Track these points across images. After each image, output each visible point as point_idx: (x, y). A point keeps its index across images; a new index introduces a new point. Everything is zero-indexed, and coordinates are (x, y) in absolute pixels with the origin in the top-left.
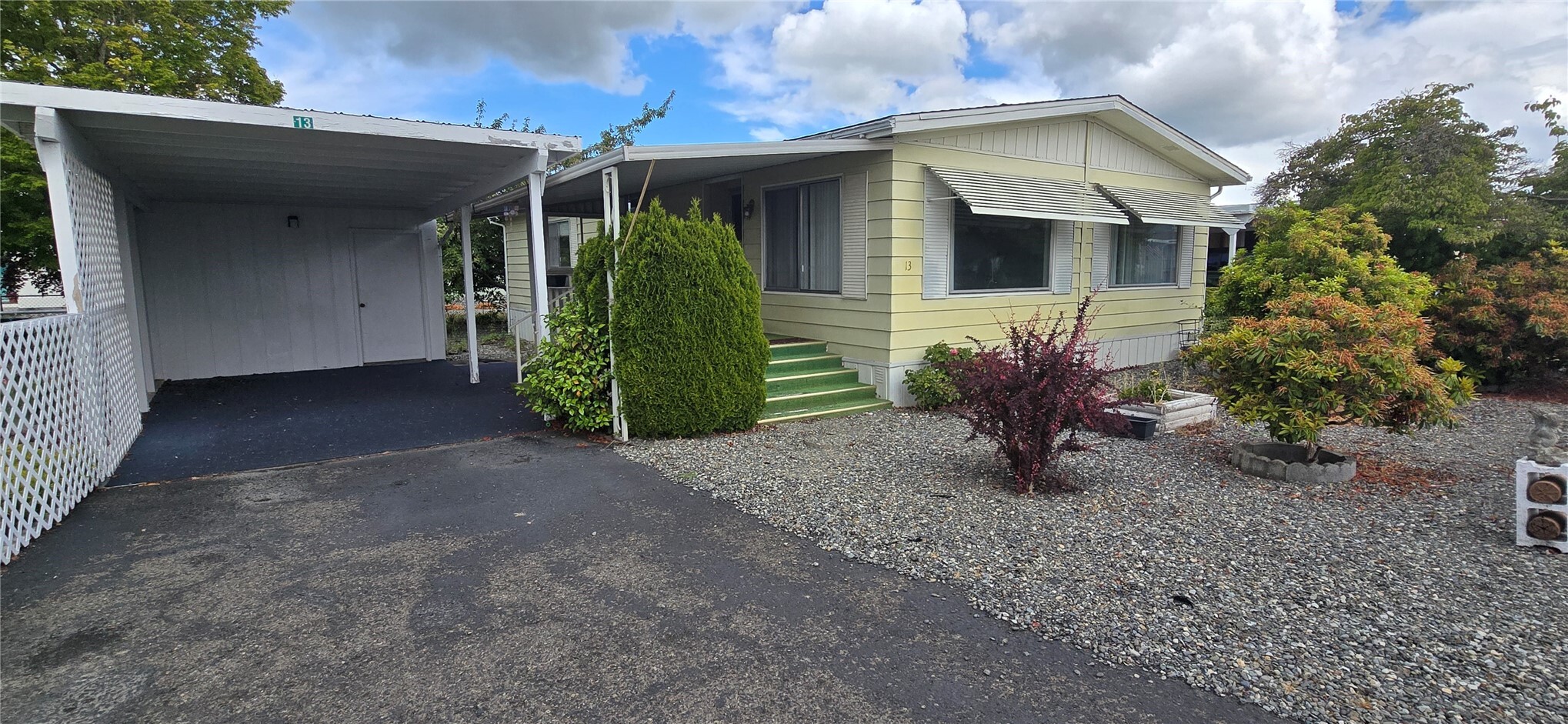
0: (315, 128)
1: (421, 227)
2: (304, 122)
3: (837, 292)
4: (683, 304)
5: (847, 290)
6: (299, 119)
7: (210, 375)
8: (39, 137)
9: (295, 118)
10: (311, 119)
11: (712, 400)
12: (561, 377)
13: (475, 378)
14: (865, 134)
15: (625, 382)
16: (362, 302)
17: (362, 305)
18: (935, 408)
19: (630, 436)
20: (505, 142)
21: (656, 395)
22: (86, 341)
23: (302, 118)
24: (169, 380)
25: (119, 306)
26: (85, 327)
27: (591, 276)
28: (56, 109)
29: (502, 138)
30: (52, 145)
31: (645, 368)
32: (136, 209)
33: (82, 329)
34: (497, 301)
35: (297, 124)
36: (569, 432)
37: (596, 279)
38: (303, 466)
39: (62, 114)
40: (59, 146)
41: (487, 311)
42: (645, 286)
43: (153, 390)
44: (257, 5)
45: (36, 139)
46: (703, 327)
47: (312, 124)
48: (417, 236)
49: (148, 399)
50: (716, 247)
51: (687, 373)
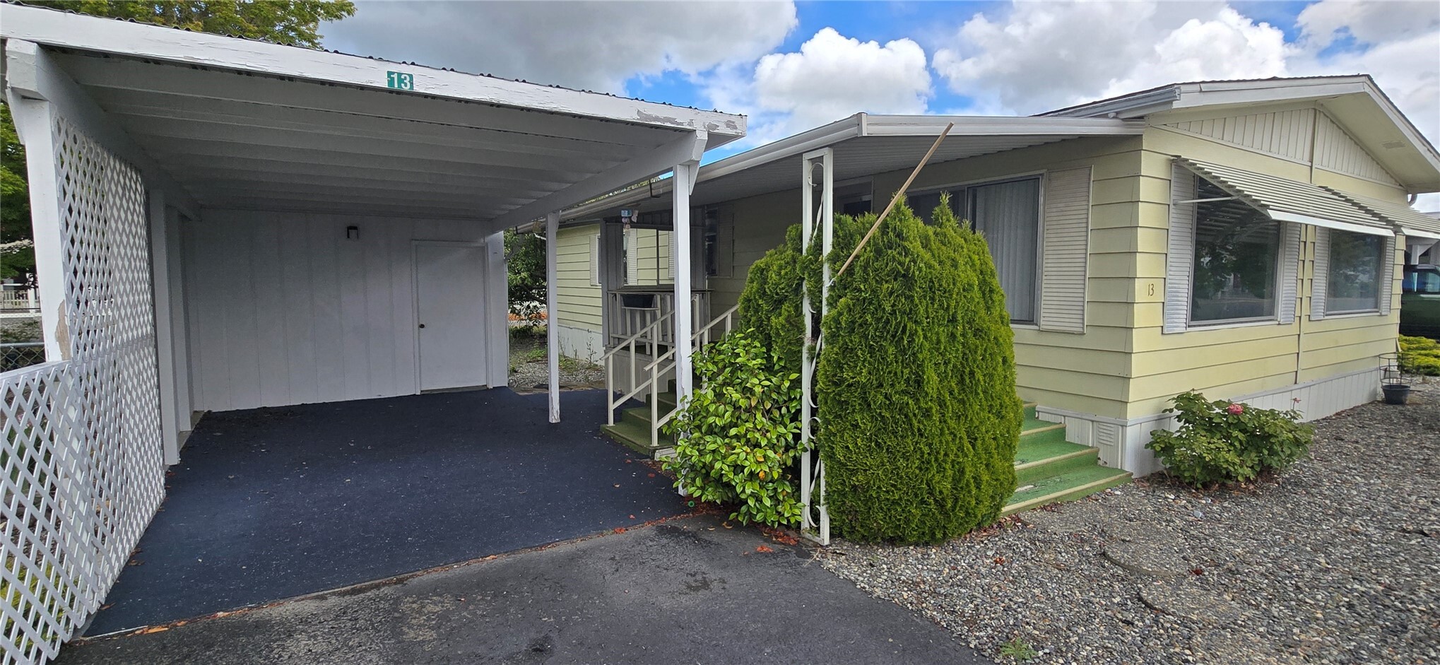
0: (417, 89)
1: (489, 239)
2: (401, 81)
3: (1030, 321)
4: (938, 350)
5: (1047, 318)
6: (395, 76)
7: (254, 405)
8: (13, 89)
9: (390, 73)
10: (411, 76)
11: (969, 492)
12: (741, 451)
13: (554, 417)
14: (1117, 113)
15: (839, 462)
16: (421, 323)
17: (422, 326)
18: (1206, 486)
19: (832, 536)
20: (657, 119)
21: (893, 485)
22: (71, 404)
23: (400, 74)
24: (209, 412)
25: (143, 337)
26: (71, 382)
27: (778, 303)
28: (39, 44)
29: (654, 114)
30: (38, 105)
31: (878, 444)
32: (183, 218)
33: (65, 388)
34: (535, 316)
35: (391, 82)
36: (737, 525)
37: (786, 307)
38: (378, 587)
39: (50, 51)
40: (46, 106)
41: (524, 323)
42: (888, 322)
43: (187, 427)
44: (322, 6)
45: (8, 91)
46: (962, 382)
47: (412, 84)
48: (483, 249)
49: (179, 441)
50: (973, 265)
51: (938, 453)
